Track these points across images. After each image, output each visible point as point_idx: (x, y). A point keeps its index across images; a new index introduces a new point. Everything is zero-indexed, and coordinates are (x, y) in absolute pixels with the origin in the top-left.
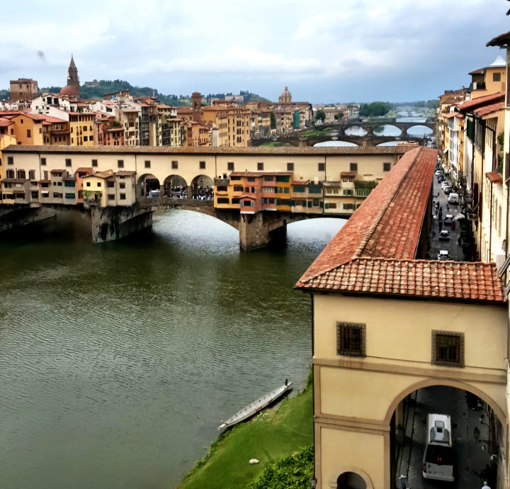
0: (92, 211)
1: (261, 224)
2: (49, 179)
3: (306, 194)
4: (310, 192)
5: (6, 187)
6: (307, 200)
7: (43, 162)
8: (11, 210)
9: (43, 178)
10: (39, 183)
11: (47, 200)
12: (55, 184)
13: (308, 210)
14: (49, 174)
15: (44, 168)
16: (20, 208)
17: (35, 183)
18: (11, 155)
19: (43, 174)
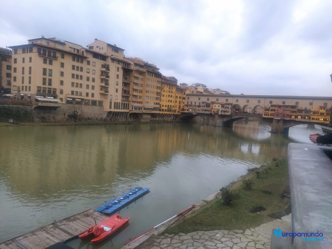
0: (215, 116)
1: (281, 124)
2: (201, 105)
3: (303, 114)
4: (305, 113)
5: (186, 107)
6: (303, 116)
7: (199, 99)
8: (186, 115)
9: (198, 104)
10: (197, 106)
11: (199, 112)
12: (203, 106)
13: (303, 120)
14: (201, 103)
15: (199, 101)
16: (189, 114)
17: (196, 106)
18: (188, 96)
19: (199, 103)
